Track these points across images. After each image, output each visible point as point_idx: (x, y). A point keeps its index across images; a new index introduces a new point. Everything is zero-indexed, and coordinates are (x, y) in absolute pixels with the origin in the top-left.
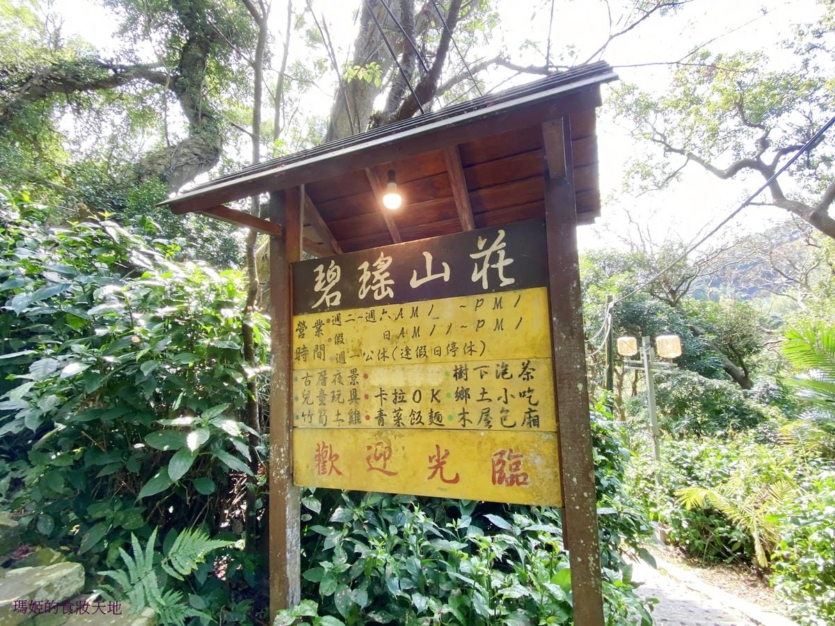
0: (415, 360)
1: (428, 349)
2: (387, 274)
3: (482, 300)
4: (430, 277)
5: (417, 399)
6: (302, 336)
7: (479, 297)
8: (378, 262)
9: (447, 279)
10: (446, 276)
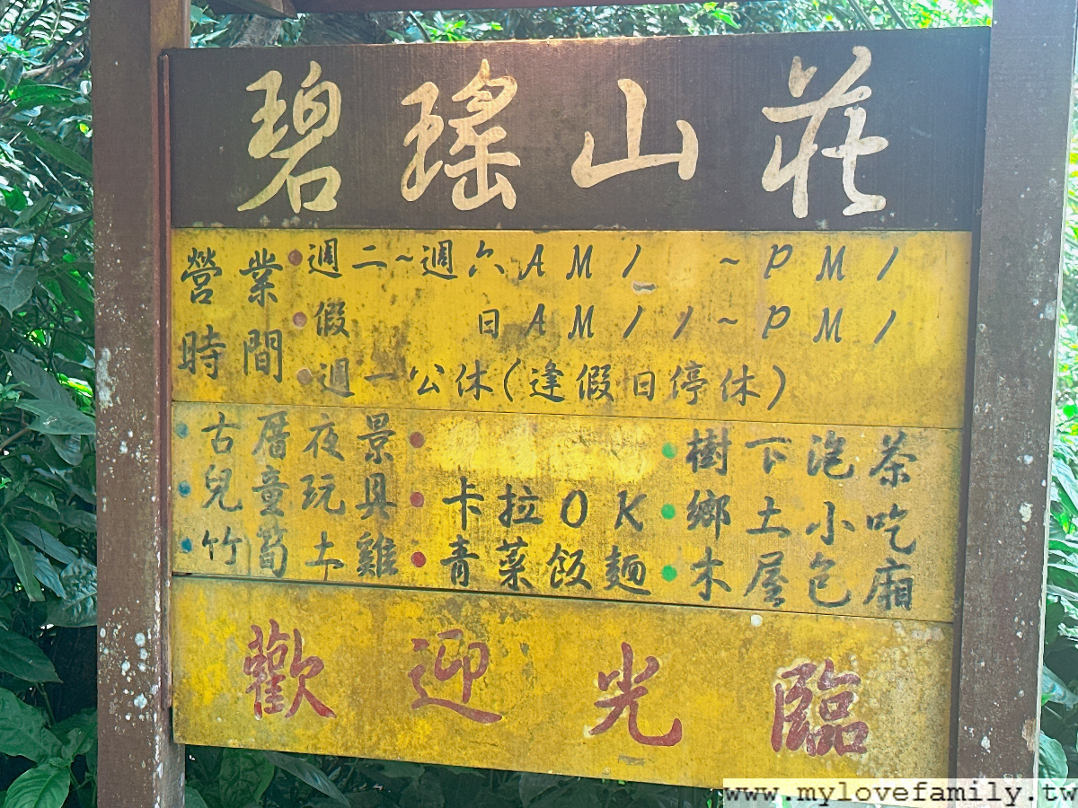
0: (573, 403)
1: (615, 374)
2: (497, 134)
3: (788, 247)
4: (634, 161)
5: (574, 515)
6: (203, 296)
7: (781, 238)
8: (472, 88)
9: (687, 170)
10: (687, 162)
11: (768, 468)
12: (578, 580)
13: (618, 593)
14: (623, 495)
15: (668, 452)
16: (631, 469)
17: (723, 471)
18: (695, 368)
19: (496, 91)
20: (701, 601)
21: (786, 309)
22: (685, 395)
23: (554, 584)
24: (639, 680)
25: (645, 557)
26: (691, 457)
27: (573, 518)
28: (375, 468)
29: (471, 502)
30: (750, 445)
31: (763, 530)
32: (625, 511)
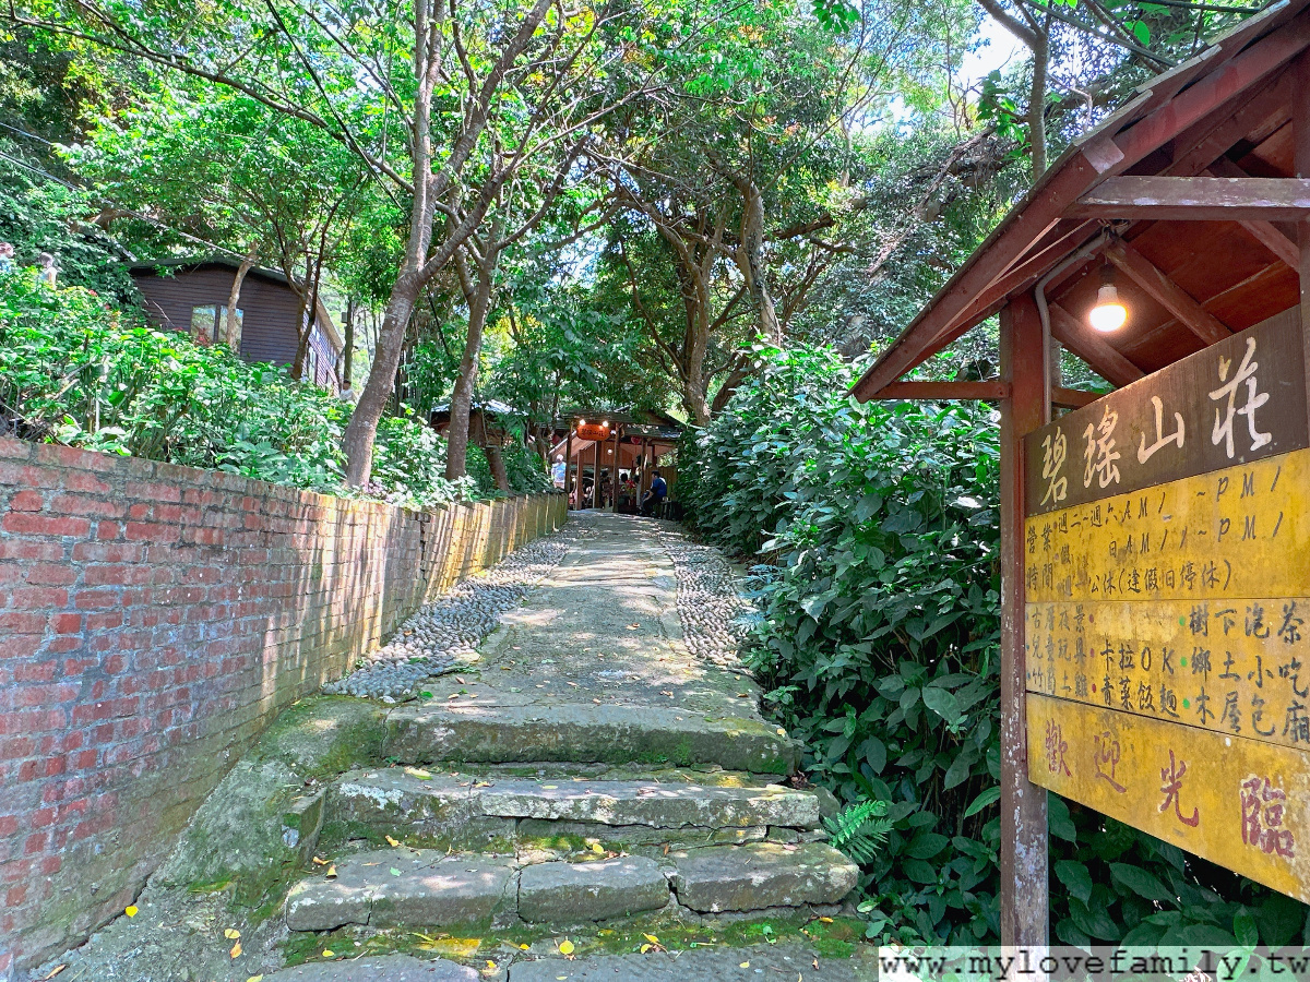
0: (1144, 594)
2: (1112, 443)
3: (1226, 479)
4: (1161, 443)
6: (1032, 551)
7: (1222, 474)
9: (1180, 444)
10: (1180, 437)
11: (1226, 632)
12: (1150, 705)
13: (1166, 716)
14: (1165, 650)
15: (1182, 622)
16: (1167, 634)
17: (1206, 634)
18: (1190, 565)
19: (1111, 420)
20: (1200, 724)
21: (1228, 520)
22: (1187, 583)
23: (1142, 707)
24: (1179, 775)
25: (1176, 693)
26: (1192, 625)
27: (1146, 665)
28: (1080, 635)
29: (1110, 654)
30: (1217, 616)
31: (1226, 676)
32: (1166, 661)
